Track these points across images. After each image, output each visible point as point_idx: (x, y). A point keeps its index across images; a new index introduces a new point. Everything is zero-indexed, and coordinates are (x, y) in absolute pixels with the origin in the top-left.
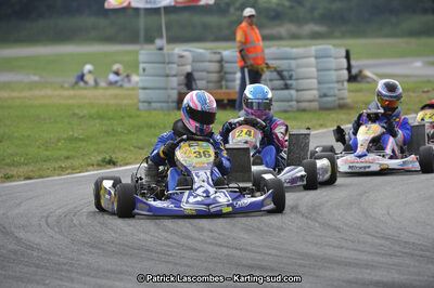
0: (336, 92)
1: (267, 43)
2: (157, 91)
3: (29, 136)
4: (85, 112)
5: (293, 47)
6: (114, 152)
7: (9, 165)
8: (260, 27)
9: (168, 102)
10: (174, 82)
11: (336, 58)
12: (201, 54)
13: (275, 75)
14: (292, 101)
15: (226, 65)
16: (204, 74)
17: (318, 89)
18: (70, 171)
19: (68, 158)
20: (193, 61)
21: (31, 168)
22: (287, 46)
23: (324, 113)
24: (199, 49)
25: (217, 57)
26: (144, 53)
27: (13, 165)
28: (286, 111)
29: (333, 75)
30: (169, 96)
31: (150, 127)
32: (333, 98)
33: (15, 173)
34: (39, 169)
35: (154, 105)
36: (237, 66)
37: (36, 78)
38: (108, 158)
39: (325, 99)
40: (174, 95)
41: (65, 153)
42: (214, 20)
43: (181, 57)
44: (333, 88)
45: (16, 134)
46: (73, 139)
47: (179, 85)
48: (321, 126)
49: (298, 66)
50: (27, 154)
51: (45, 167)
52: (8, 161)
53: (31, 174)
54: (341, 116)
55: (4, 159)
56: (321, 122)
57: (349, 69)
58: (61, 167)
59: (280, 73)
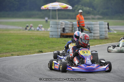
0: (105, 34)
1: (86, 20)
2: (55, 33)
3: (19, 44)
4: (34, 38)
5: (93, 21)
6: (42, 49)
7: (13, 51)
8: (84, 16)
9: (57, 36)
11: (105, 25)
12: (67, 22)
14: (92, 36)
15: (74, 26)
16: (68, 28)
17: (100, 34)
18: (30, 54)
19: (29, 50)
20: (65, 24)
23: (101, 40)
25: (72, 24)
26: (51, 22)
27: (14, 52)
29: (104, 30)
30: (58, 34)
31: (52, 42)
32: (103, 36)
33: (14, 54)
34: (21, 53)
35: (54, 36)
36: (77, 26)
38: (40, 50)
39: (101, 36)
40: (59, 34)
41: (29, 49)
42: (71, 13)
43: (62, 23)
44: (104, 33)
45: (15, 43)
46: (31, 45)
47: (61, 31)
48: (100, 44)
49: (94, 27)
50: (18, 49)
51: (23, 52)
52: (12, 50)
53: (19, 54)
54: (106, 41)
55: (11, 50)
56: (100, 43)
57: (108, 28)
58: (27, 53)
59: (89, 29)
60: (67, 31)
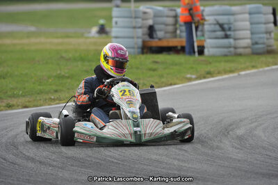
0: (265, 41)
3: (26, 74)
4: (70, 55)
5: (231, 5)
7: (10, 97)
9: (133, 48)
10: (140, 32)
11: (265, 14)
12: (160, 11)
13: (218, 27)
14: (230, 47)
16: (162, 26)
17: (251, 39)
18: (57, 102)
19: (56, 91)
20: (156, 16)
21: (27, 99)
22: (227, 5)
23: (256, 57)
24: (158, 7)
25: (173, 13)
26: (117, 10)
27: (14, 97)
28: (226, 55)
29: (262, 27)
30: (136, 44)
32: (263, 46)
33: (15, 103)
34: (34, 100)
37: (32, 29)
39: (257, 46)
40: (140, 42)
41: (54, 88)
43: (145, 13)
44: (264, 38)
45: (16, 73)
46: (60, 77)
47: (143, 34)
48: (253, 67)
49: (235, 21)
50: (25, 89)
51: (38, 98)
52: (9, 93)
53: (27, 104)
54: (269, 59)
55: (7, 92)
56: (253, 64)
57: (275, 23)
58: (51, 98)
59: (222, 26)
60: (160, 34)
